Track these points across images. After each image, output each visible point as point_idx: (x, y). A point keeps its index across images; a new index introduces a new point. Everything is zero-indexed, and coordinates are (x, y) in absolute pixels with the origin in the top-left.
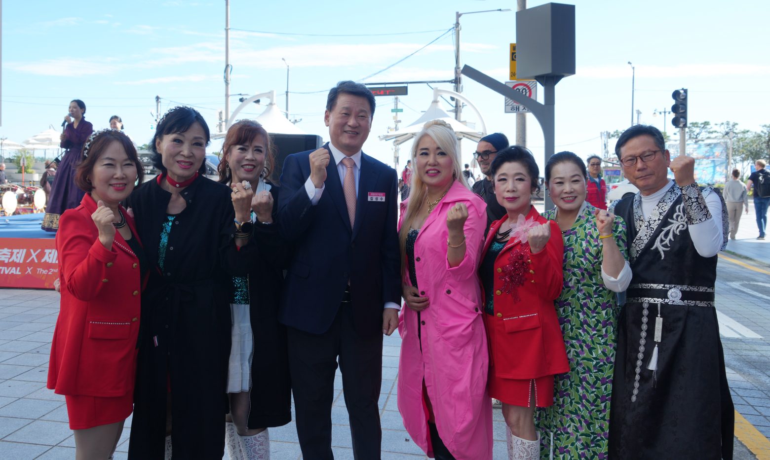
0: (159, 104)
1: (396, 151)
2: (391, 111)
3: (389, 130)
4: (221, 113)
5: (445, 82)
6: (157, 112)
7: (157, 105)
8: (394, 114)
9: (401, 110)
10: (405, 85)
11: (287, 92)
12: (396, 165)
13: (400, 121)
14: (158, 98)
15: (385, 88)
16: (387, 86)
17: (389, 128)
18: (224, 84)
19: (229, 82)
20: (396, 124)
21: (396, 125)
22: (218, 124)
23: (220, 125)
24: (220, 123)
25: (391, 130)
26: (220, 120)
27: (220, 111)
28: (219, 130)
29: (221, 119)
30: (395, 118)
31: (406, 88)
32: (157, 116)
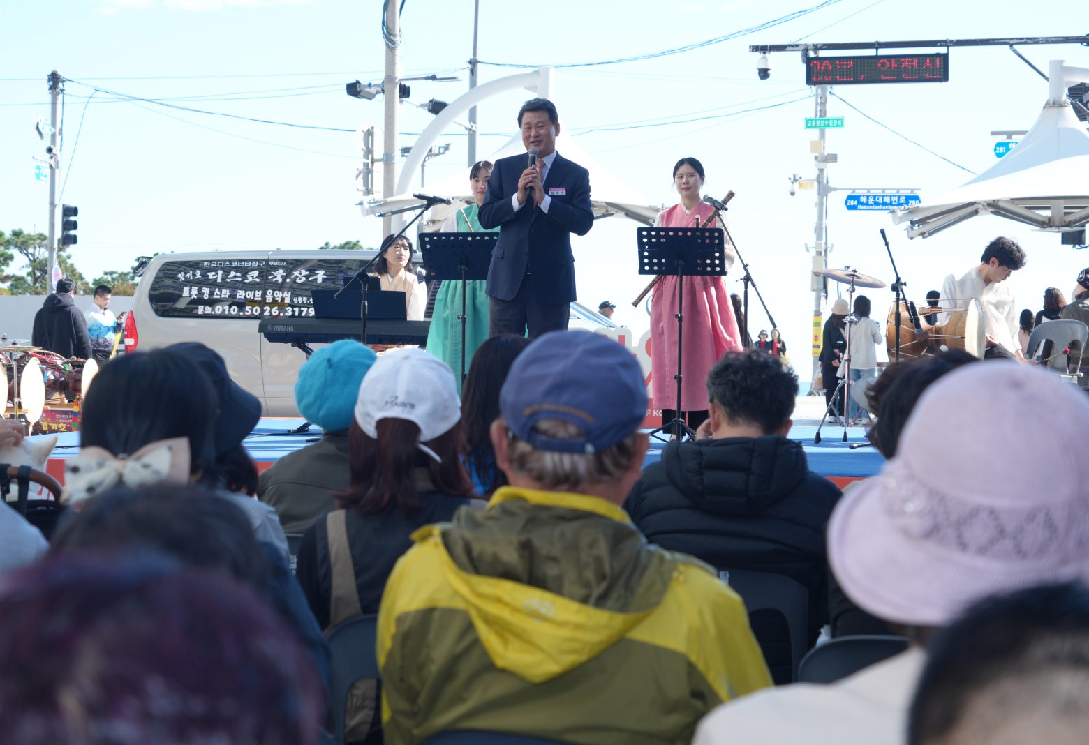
0: (60, 97)
1: (819, 254)
2: (803, 124)
3: (796, 185)
4: (369, 134)
5: (1067, 40)
6: (54, 124)
7: (54, 103)
8: (815, 133)
9: (839, 123)
10: (943, 50)
11: (473, 63)
12: (818, 299)
13: (833, 158)
14: (55, 79)
15: (877, 57)
16: (883, 52)
17: (795, 180)
18: (382, 43)
19: (397, 39)
20: (822, 165)
21: (821, 170)
22: (361, 167)
23: (368, 172)
24: (366, 165)
25: (801, 186)
26: (366, 156)
27: (366, 130)
28: (364, 189)
29: (369, 152)
30: (815, 146)
31: (945, 57)
32: (53, 136)
